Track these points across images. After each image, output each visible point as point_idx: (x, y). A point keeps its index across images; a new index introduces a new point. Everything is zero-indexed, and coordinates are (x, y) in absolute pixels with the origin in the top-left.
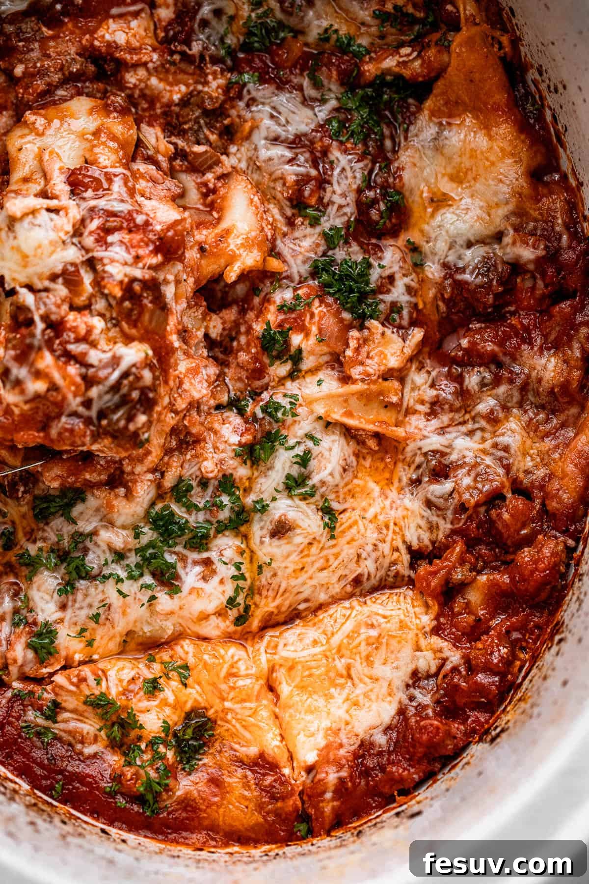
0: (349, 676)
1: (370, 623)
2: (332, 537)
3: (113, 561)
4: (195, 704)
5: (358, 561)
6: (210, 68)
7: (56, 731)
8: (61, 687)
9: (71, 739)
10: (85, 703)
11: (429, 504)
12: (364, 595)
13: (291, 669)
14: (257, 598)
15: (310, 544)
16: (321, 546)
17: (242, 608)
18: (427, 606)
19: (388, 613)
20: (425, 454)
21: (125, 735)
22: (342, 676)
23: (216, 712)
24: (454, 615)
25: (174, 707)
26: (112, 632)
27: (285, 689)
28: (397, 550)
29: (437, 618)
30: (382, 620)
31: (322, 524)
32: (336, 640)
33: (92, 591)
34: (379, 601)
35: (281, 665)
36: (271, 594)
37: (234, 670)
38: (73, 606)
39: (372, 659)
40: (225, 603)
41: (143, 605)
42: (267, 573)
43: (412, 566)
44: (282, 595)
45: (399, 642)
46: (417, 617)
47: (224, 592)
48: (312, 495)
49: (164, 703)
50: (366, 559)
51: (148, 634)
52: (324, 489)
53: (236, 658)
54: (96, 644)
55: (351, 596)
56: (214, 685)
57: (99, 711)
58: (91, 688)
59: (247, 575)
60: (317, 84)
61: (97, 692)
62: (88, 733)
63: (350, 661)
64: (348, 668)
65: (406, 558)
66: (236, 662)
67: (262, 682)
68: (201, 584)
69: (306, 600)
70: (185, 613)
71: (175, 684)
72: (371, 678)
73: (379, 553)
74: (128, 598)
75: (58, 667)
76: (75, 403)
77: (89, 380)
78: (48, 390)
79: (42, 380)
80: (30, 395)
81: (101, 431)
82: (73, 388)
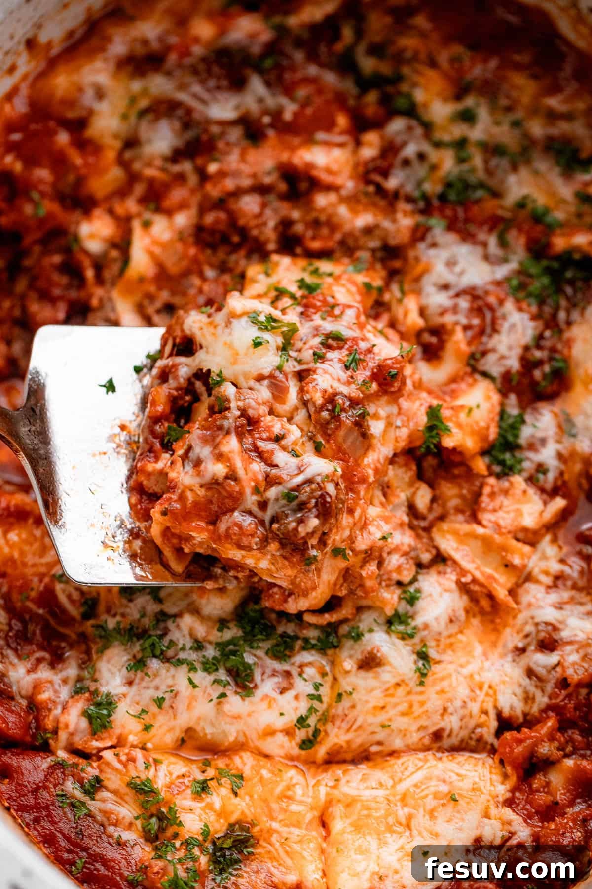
0: (408, 826)
1: (442, 777)
2: (421, 683)
3: (191, 648)
4: (242, 817)
5: (442, 715)
6: (403, 206)
7: (92, 809)
8: (108, 764)
9: (104, 819)
10: (129, 784)
11: (530, 673)
12: (440, 749)
13: (348, 805)
14: (329, 726)
15: (398, 684)
16: (408, 689)
17: (311, 731)
18: (505, 776)
19: (463, 772)
20: (537, 624)
21: (162, 829)
22: (400, 824)
23: (262, 831)
24: (532, 791)
25: (219, 815)
26: (172, 723)
27: (338, 825)
28: (486, 713)
29: (513, 791)
30: (455, 777)
31: (414, 667)
32: (402, 787)
33: (163, 672)
34: (456, 761)
35: (339, 801)
36: (345, 726)
37: (290, 793)
38: (139, 684)
39: (436, 814)
40: (295, 721)
41: (211, 700)
42: (346, 703)
43: (498, 733)
44: (356, 731)
45: (468, 803)
46: (492, 784)
47: (297, 709)
48: (411, 636)
49: (210, 807)
50: (451, 714)
51: (209, 737)
52: (425, 633)
53: (294, 781)
54: (153, 731)
55: (427, 749)
56: (266, 801)
57: (141, 797)
58: (138, 771)
59: (325, 699)
60: (503, 243)
61: (143, 777)
62: (124, 818)
63: (414, 811)
64: (410, 818)
65: (494, 724)
66: (294, 785)
67: (317, 814)
68: (275, 695)
69: (379, 743)
70: (251, 721)
71: (225, 791)
72: (431, 834)
73: (466, 712)
74: (197, 689)
75: (109, 744)
76: (251, 500)
77: (271, 481)
78: (227, 477)
79: (222, 463)
80: (208, 477)
81: (270, 535)
82: (253, 484)
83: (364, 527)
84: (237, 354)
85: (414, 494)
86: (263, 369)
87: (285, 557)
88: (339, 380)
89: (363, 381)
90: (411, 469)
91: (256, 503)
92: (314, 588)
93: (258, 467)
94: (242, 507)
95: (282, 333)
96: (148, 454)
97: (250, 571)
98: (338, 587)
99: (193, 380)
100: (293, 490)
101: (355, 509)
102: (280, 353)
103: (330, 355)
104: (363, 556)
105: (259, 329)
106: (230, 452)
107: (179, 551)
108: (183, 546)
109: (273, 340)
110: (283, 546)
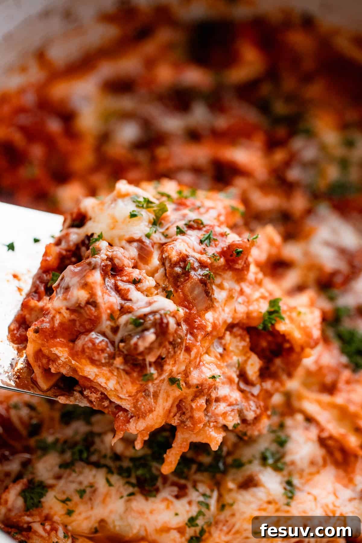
14: (213, 529)
16: (277, 507)
17: (198, 530)
36: (225, 529)
38: (67, 479)
41: (122, 497)
42: (228, 512)
44: (234, 534)
68: (172, 499)
74: (112, 488)
76: (106, 324)
77: (123, 310)
78: (88, 303)
79: (86, 290)
80: (73, 300)
81: (118, 353)
82: (109, 311)
83: (197, 366)
84: (117, 222)
85: (246, 362)
86: (135, 234)
87: (127, 373)
88: (194, 250)
89: (213, 254)
90: (244, 340)
91: (109, 327)
92: (151, 411)
93: (115, 300)
94: (98, 329)
95: (154, 211)
96: (34, 294)
97: (102, 393)
98: (172, 414)
99: (80, 246)
100: (140, 317)
101: (192, 349)
102: (151, 226)
103: (190, 232)
104: (195, 389)
105: (138, 206)
106: (93, 283)
107: (47, 372)
108: (50, 366)
109: (146, 215)
110: (126, 362)
